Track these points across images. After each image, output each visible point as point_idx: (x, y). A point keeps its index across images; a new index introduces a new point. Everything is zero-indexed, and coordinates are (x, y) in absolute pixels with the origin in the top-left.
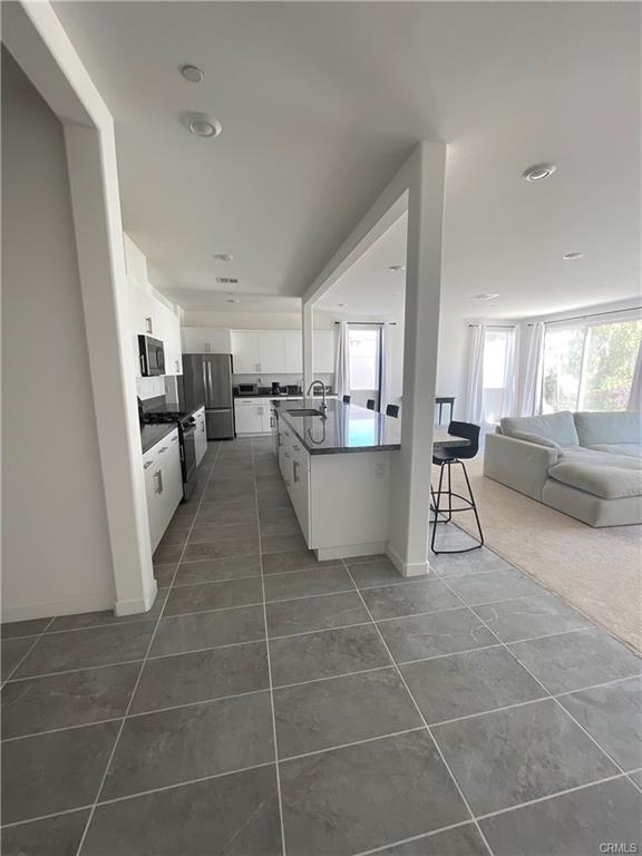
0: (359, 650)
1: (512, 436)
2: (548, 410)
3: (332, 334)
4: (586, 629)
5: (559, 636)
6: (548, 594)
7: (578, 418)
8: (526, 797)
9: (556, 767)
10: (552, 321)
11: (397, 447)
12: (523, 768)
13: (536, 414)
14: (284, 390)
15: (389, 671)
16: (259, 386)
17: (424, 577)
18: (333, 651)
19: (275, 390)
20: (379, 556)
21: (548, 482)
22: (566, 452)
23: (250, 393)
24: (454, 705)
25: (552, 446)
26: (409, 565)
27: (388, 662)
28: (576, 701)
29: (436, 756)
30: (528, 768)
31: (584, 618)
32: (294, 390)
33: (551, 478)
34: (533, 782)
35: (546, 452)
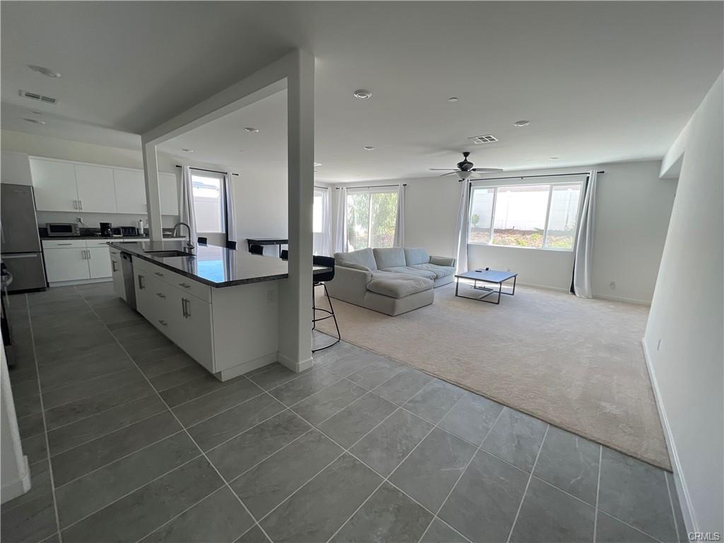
0: (286, 429)
1: (342, 266)
2: (351, 249)
3: (173, 177)
4: (404, 370)
5: (395, 377)
6: (382, 357)
7: (375, 251)
8: (403, 456)
9: (411, 437)
10: (351, 187)
11: (285, 276)
12: (399, 445)
13: (345, 252)
14: (117, 231)
15: (311, 433)
16: (80, 226)
17: (311, 369)
18: (266, 438)
19: (105, 231)
20: (273, 364)
21: (367, 294)
22: (374, 274)
23: (68, 234)
24: (357, 433)
25: (367, 270)
26: (300, 363)
27: (309, 428)
28: (411, 405)
29: (357, 462)
30: (401, 443)
31: (403, 364)
32: (130, 232)
33: (368, 290)
34: (405, 449)
35: (365, 274)
